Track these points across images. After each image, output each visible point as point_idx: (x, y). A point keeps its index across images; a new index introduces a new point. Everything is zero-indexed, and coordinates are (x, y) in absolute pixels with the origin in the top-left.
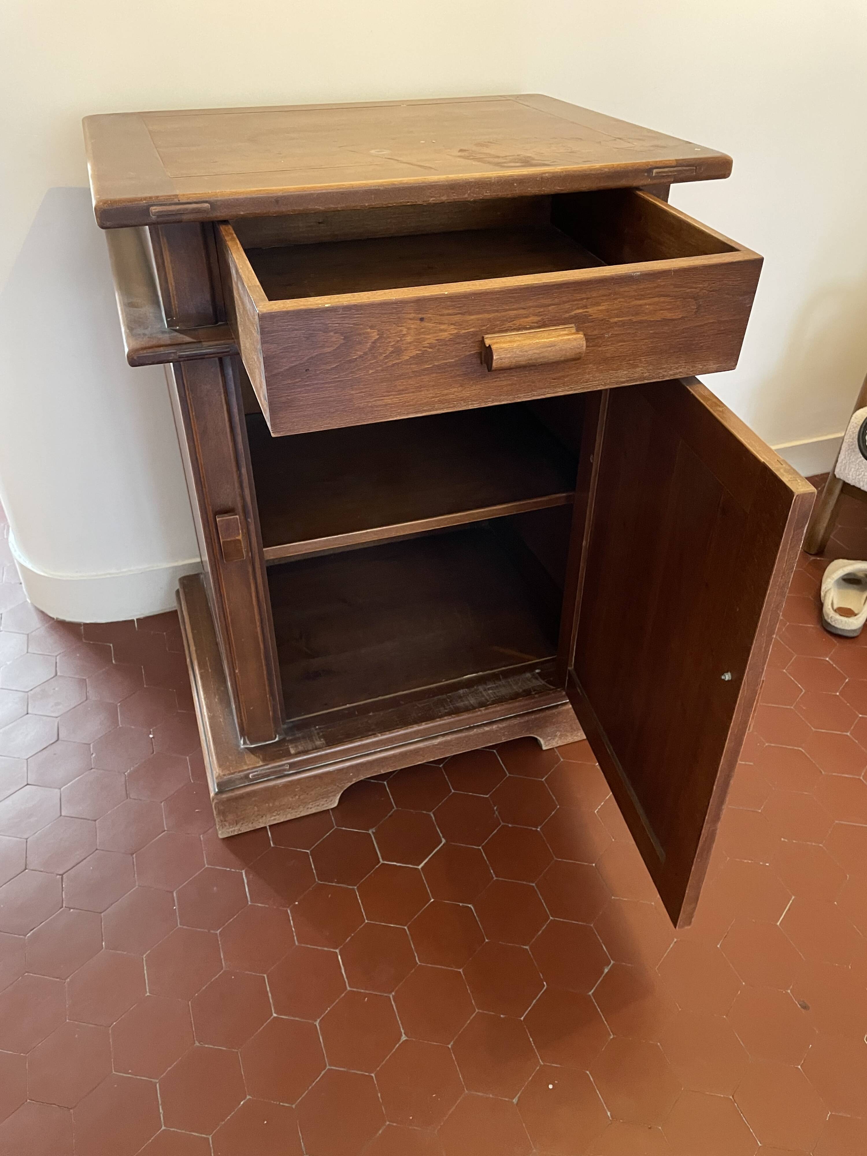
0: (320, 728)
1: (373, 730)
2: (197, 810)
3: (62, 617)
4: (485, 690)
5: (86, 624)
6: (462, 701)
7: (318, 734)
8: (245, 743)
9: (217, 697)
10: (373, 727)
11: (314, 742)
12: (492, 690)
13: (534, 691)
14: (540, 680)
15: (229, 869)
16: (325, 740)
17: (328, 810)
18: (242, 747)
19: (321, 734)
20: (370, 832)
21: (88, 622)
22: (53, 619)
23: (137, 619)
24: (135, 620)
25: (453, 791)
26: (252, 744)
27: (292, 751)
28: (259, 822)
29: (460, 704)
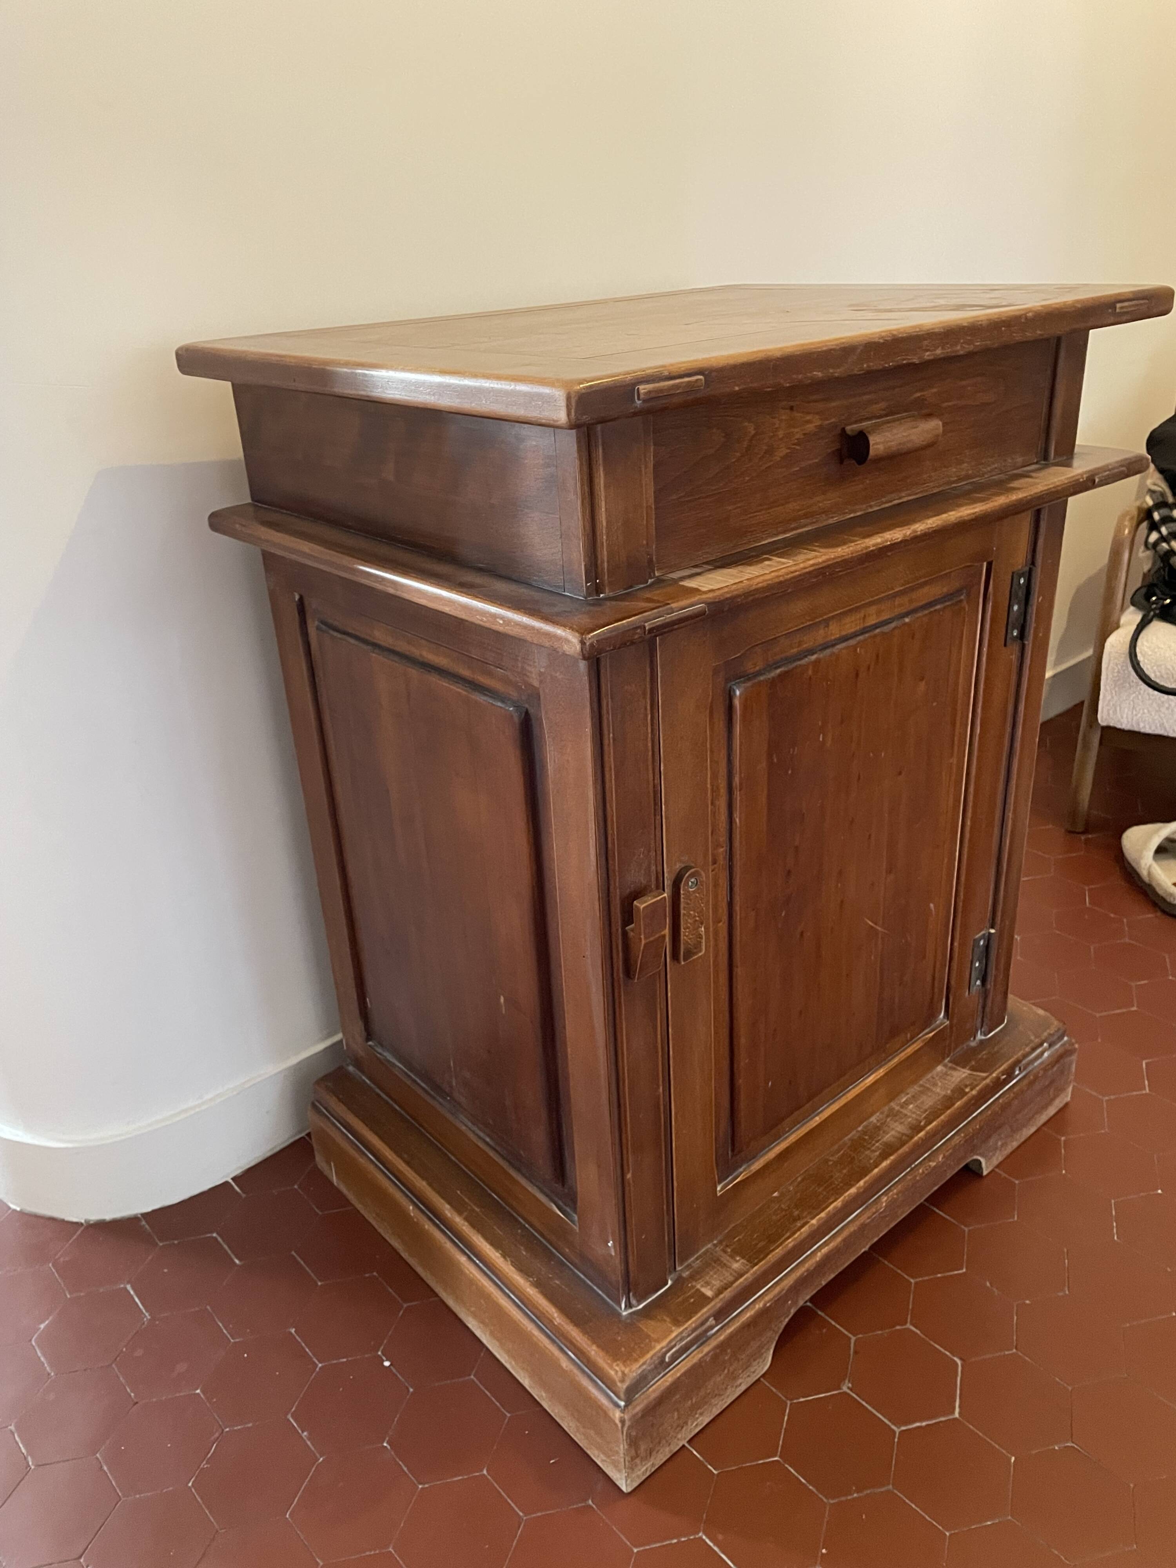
0: (720, 1242)
1: (799, 1218)
2: (552, 1461)
3: (94, 1217)
4: (902, 1107)
5: (145, 1215)
6: (886, 1133)
7: (725, 1251)
8: (629, 1305)
9: (522, 1248)
10: (796, 1213)
11: (730, 1268)
12: (911, 1103)
13: (966, 1086)
14: (959, 1068)
15: (675, 1541)
16: (743, 1258)
17: (759, 1380)
18: (624, 1313)
19: (729, 1250)
20: (845, 1389)
21: (149, 1209)
22: (82, 1224)
23: (233, 1179)
24: (231, 1181)
25: (912, 1281)
26: (639, 1303)
27: (709, 1293)
28: (678, 1439)
29: (887, 1138)
